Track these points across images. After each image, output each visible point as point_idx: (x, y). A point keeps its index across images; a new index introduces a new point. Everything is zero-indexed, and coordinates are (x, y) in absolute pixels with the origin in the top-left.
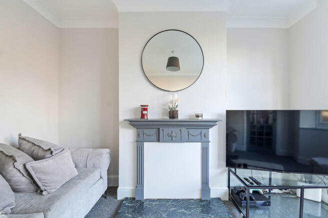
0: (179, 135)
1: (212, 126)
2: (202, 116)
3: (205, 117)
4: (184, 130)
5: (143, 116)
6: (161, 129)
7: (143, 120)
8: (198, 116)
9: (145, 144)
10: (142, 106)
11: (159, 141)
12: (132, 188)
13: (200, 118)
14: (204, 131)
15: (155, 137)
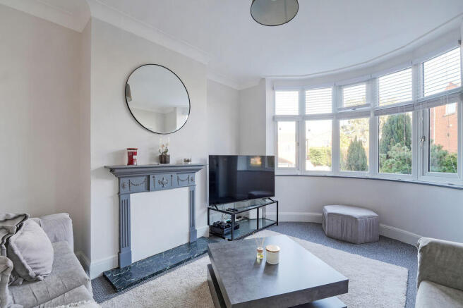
0: (170, 181)
1: (198, 170)
2: (191, 161)
3: (193, 162)
4: (175, 175)
5: (131, 161)
6: (151, 177)
7: (131, 166)
8: (188, 161)
9: (132, 195)
10: (128, 149)
11: (148, 189)
12: (111, 257)
13: (189, 163)
14: (191, 175)
15: (143, 186)
